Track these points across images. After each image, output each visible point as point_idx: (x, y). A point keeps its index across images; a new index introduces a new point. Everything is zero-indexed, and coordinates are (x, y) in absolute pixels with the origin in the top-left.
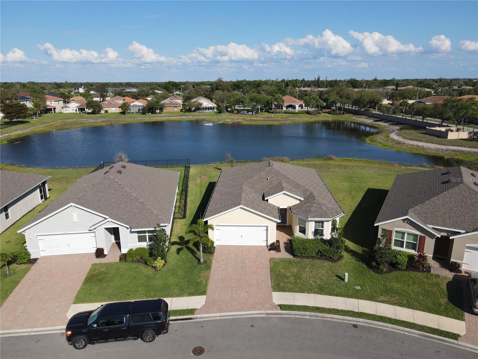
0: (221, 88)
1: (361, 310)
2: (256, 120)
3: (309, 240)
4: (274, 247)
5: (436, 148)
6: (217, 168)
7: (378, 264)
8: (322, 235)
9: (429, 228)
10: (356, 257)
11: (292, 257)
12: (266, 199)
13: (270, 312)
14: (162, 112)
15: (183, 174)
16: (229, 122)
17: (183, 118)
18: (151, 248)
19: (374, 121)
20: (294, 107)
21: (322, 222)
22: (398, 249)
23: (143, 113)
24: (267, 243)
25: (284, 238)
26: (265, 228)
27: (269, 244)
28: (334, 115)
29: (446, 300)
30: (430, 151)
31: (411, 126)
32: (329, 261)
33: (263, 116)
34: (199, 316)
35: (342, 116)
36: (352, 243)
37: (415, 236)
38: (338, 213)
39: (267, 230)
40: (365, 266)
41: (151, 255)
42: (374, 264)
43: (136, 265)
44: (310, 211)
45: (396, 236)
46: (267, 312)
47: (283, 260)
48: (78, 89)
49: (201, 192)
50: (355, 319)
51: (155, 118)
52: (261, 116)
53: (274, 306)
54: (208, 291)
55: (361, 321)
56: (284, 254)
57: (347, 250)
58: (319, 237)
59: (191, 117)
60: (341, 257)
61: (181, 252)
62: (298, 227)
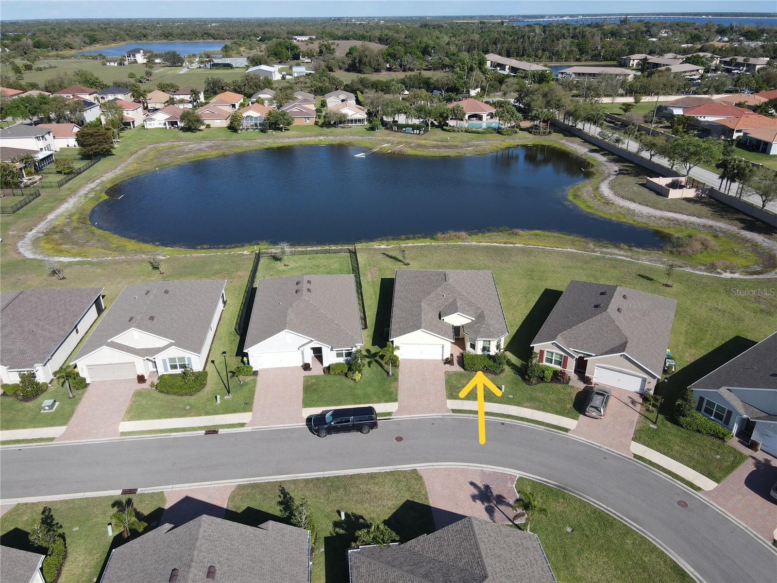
0: (367, 60)
1: (509, 413)
2: (425, 146)
3: (478, 355)
4: (449, 362)
5: (649, 214)
6: (386, 254)
7: (530, 377)
8: (489, 351)
9: (570, 350)
10: (515, 370)
11: (463, 370)
12: (442, 319)
13: (445, 414)
14: (288, 127)
15: (351, 266)
16: (387, 149)
17: (321, 140)
18: (348, 363)
19: (589, 151)
20: (480, 118)
21: (490, 341)
22: (548, 364)
23: (263, 131)
24: (443, 358)
25: (457, 351)
26: (442, 346)
27: (444, 358)
28: (535, 135)
29: (571, 406)
30: (640, 219)
31: (634, 167)
32: (493, 374)
33: (435, 138)
34: (395, 417)
35: (547, 137)
36: (514, 357)
37: (561, 356)
38: (503, 333)
39: (443, 347)
40: (520, 379)
41: (350, 369)
42: (527, 377)
43: (338, 377)
44: (479, 331)
45: (547, 355)
46: (443, 414)
47: (456, 373)
48: (134, 56)
49: (375, 293)
50: (504, 419)
51: (281, 140)
52: (431, 139)
53: (447, 410)
54: (399, 399)
55: (507, 421)
56: (456, 368)
57: (509, 363)
58: (486, 353)
59: (331, 138)
60: (503, 371)
61: (371, 365)
62: (469, 343)
